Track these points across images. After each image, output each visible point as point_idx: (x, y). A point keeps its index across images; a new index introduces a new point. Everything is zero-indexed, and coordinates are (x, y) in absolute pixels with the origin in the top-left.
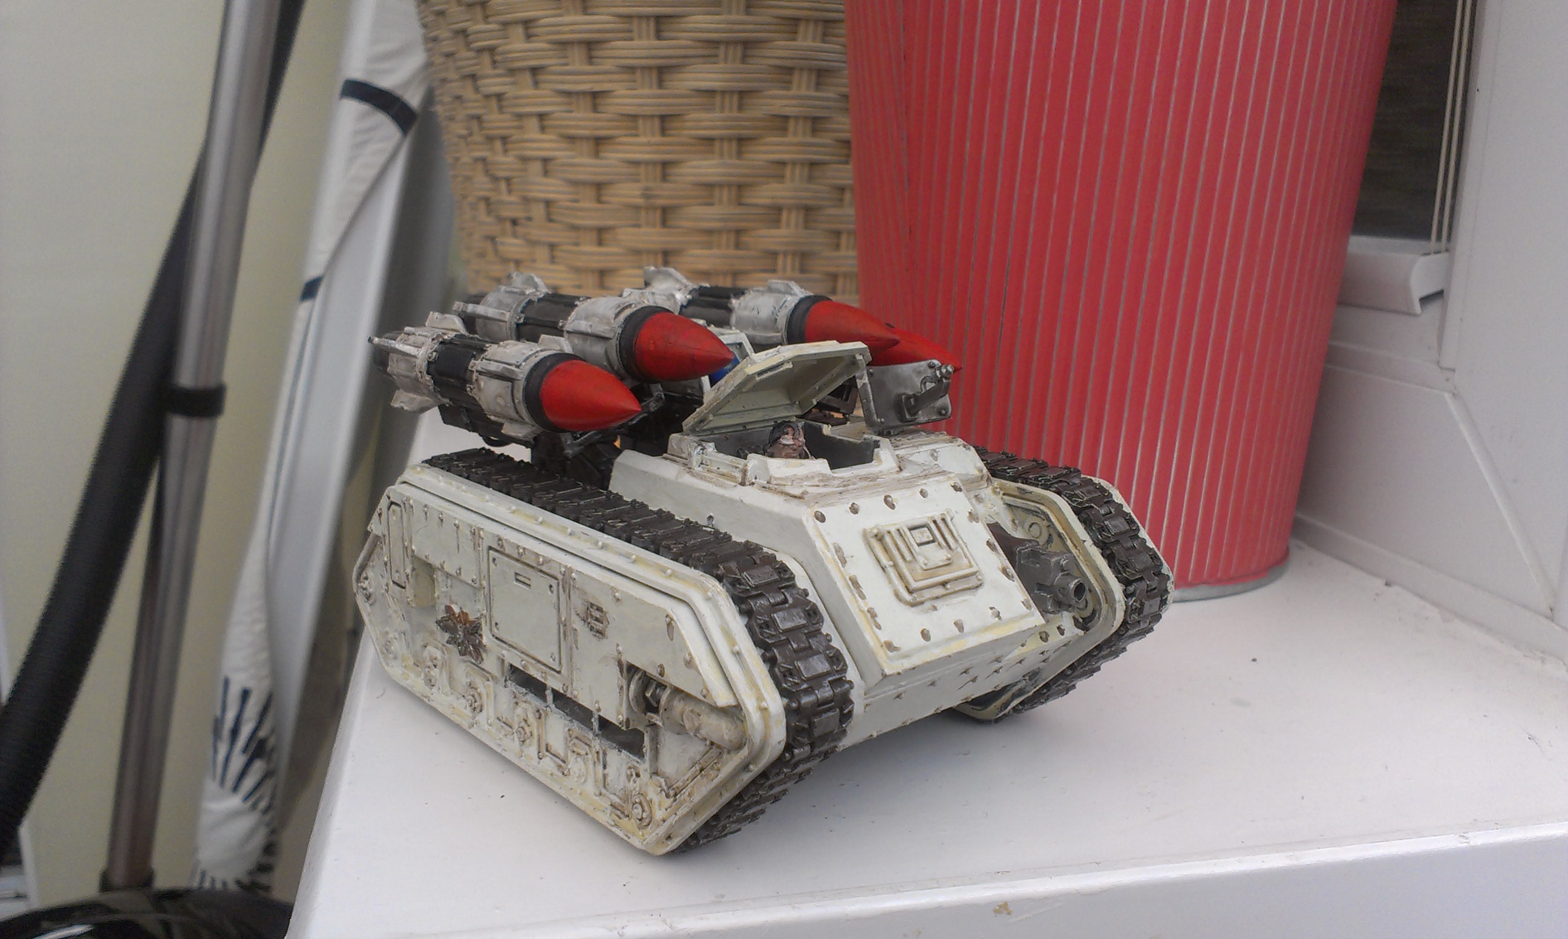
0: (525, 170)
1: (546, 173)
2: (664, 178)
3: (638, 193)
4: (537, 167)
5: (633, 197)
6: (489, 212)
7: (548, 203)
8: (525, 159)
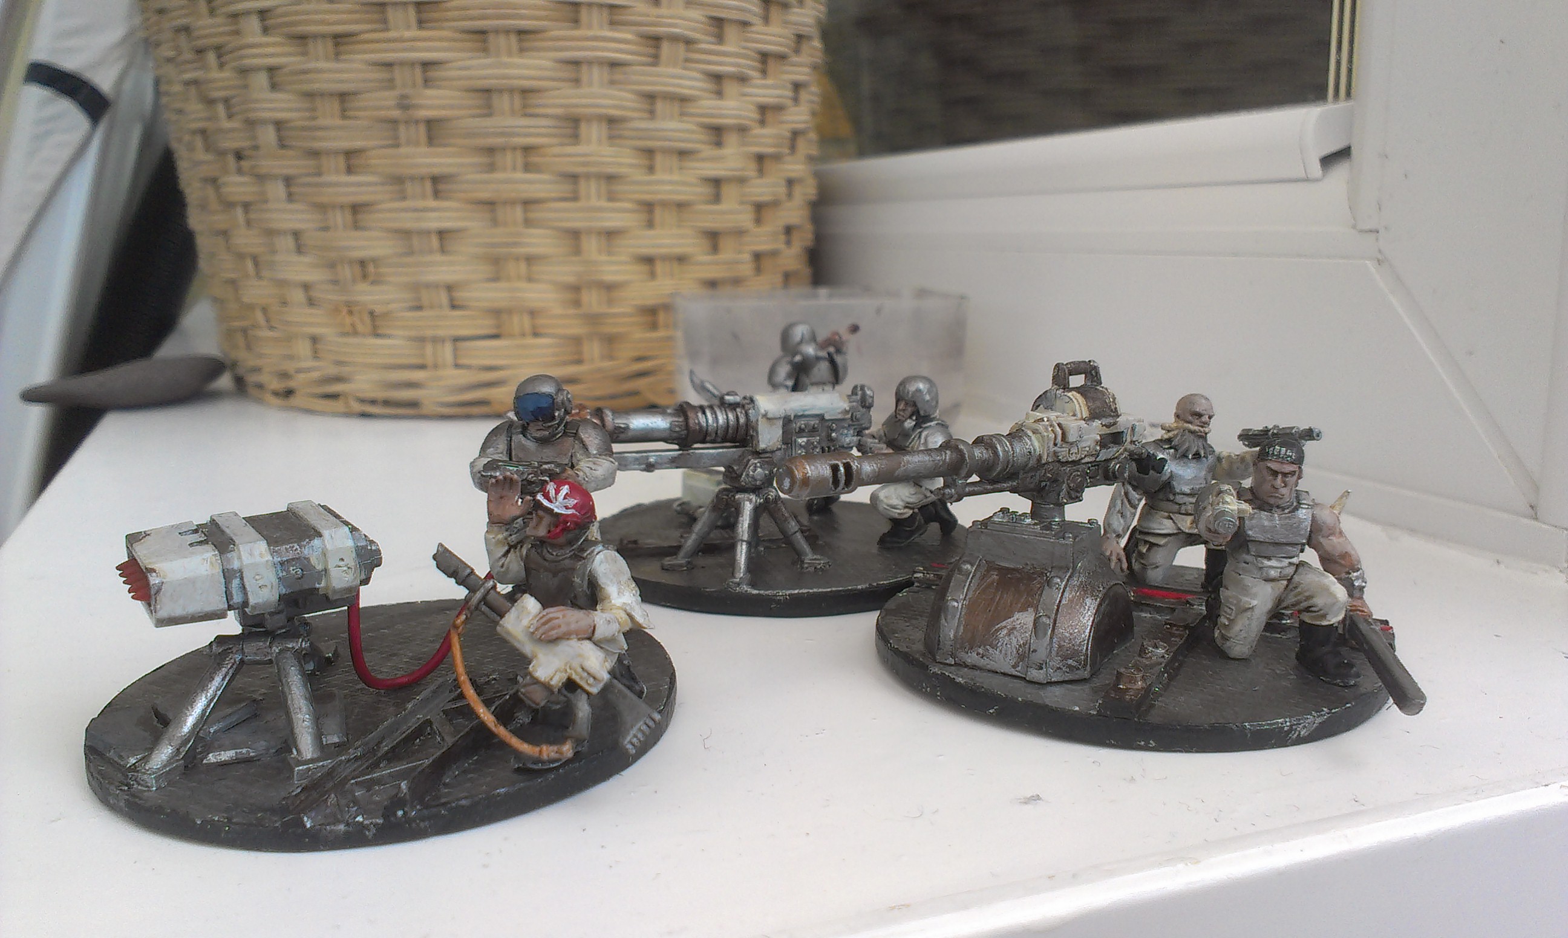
0: (246, 87)
1: (274, 86)
2: (427, 82)
3: (392, 103)
4: (261, 80)
5: (388, 108)
6: (208, 148)
7: (279, 125)
8: (244, 72)
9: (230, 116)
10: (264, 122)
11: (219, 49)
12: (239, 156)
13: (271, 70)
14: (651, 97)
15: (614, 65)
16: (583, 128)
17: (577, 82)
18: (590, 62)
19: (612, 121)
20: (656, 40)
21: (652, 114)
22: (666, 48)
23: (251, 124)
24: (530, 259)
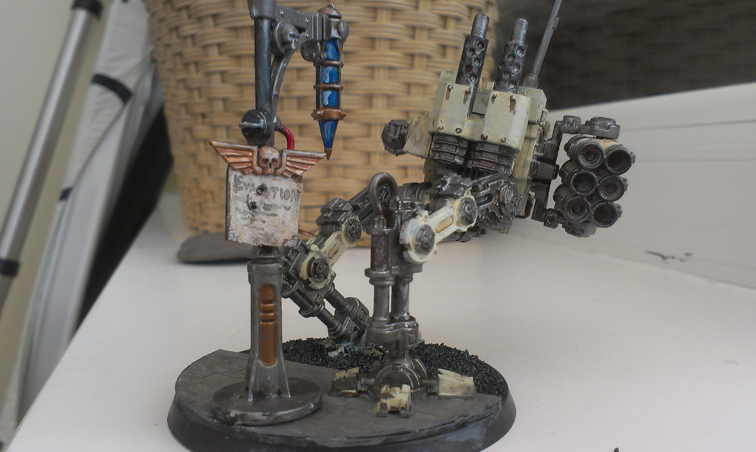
9: (200, 96)
10: (216, 99)
11: (196, 63)
12: (203, 116)
13: (222, 73)
14: (409, 85)
15: (391, 68)
16: (375, 101)
17: (372, 77)
18: (379, 68)
19: (389, 97)
20: (412, 56)
21: (409, 93)
22: (417, 60)
23: (211, 100)
24: (346, 167)
